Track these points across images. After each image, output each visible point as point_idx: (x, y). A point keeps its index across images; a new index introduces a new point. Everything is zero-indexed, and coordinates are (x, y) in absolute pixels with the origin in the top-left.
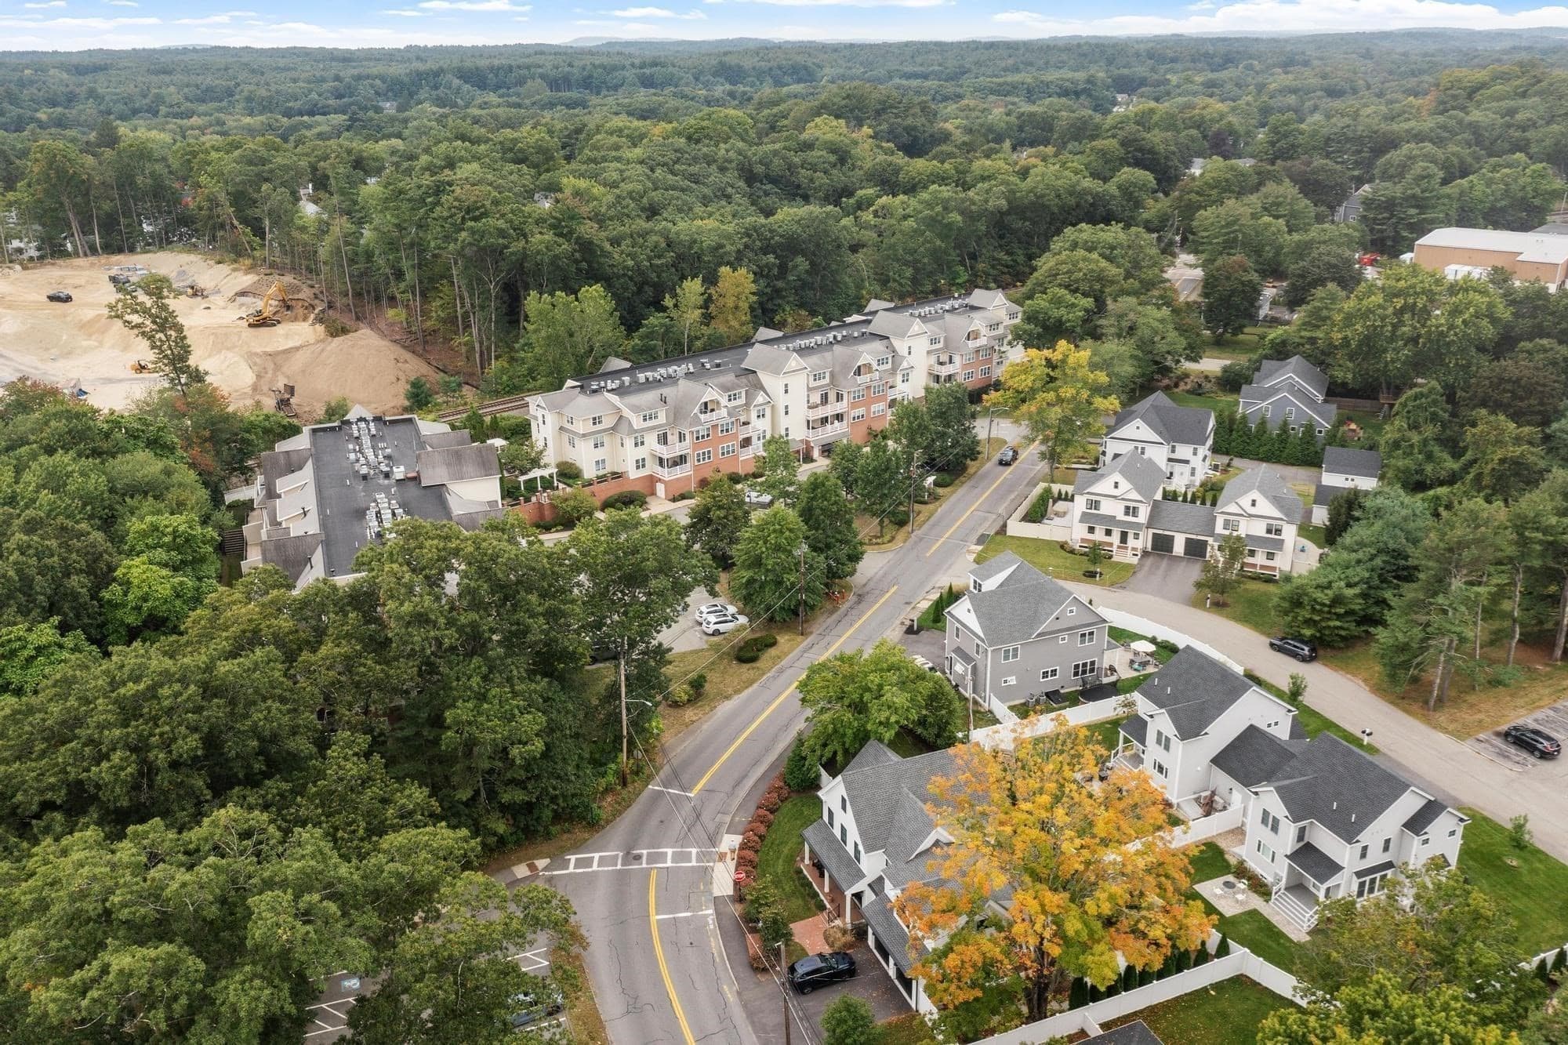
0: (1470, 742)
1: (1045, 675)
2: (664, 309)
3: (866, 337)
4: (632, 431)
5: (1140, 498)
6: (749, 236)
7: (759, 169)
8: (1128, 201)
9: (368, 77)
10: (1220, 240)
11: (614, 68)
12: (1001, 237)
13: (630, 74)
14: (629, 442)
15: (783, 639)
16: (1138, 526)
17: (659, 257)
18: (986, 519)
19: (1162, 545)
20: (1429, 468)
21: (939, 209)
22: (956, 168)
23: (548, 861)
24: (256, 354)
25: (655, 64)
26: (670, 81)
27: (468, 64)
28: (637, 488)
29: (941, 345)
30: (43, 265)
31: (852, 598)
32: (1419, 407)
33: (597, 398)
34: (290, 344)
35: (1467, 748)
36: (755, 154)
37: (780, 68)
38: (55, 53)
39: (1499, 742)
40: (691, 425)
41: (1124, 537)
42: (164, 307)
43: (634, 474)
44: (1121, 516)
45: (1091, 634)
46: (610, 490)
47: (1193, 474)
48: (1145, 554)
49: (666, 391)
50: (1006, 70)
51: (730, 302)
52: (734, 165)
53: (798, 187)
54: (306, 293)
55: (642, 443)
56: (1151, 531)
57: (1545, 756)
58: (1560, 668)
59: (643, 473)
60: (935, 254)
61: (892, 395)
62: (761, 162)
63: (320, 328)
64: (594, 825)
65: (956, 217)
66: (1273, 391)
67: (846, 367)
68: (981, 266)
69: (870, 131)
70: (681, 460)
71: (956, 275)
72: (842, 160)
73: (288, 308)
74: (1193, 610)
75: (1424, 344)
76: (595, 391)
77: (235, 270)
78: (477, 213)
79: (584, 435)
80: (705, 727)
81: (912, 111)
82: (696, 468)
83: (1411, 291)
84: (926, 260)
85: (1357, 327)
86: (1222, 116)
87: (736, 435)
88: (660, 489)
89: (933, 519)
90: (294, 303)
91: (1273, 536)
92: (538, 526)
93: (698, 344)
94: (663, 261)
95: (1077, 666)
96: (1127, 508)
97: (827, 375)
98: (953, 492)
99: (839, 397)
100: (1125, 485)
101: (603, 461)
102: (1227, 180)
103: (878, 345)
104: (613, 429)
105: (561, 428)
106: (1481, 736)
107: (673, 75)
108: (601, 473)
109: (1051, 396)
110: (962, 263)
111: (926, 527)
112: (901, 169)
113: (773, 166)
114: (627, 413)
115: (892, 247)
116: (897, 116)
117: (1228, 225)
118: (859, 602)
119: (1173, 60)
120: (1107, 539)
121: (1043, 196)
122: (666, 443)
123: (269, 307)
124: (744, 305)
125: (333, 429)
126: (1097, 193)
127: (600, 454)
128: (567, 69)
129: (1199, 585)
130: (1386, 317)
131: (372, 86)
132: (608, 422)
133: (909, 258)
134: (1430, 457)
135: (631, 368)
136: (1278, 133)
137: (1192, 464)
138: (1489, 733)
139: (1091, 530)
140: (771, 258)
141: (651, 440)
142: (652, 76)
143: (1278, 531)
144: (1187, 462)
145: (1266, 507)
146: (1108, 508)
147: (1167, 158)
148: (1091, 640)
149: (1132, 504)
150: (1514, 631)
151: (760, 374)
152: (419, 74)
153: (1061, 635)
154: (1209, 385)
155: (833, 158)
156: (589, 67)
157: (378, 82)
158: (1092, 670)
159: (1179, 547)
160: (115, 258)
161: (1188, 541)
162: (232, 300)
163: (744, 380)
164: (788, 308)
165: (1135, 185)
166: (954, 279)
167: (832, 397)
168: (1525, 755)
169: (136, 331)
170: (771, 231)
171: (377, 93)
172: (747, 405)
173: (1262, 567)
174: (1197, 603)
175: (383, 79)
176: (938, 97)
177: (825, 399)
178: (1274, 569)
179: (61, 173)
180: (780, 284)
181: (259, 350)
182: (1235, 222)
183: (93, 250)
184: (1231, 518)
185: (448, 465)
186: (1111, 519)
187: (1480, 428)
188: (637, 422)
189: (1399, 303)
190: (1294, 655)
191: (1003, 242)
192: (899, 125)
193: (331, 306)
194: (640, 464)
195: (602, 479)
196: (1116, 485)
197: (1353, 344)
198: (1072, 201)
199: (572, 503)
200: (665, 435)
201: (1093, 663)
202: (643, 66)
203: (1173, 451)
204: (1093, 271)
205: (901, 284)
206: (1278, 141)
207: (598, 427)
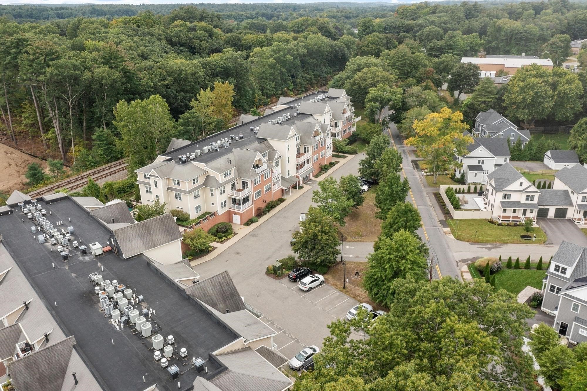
2: (192, 108)
4: (217, 185)
7: (176, 39)
14: (217, 192)
21: (281, 53)
37: (120, 11)
40: (252, 176)
41: (524, 213)
43: (221, 211)
44: (523, 201)
46: (207, 225)
49: (229, 157)
51: (223, 101)
55: (224, 192)
59: (226, 209)
61: (326, 146)
67: (306, 132)
68: (298, 81)
70: (246, 200)
78: (54, 56)
79: (187, 192)
81: (214, 19)
82: (255, 202)
84: (279, 78)
87: (271, 179)
88: (236, 219)
93: (212, 126)
96: (528, 196)
97: (300, 138)
99: (306, 150)
100: (527, 184)
101: (201, 206)
104: (205, 185)
105: (169, 188)
108: (200, 214)
110: (290, 79)
114: (212, 173)
115: (264, 72)
120: (514, 215)
121: (320, 47)
122: (235, 190)
124: (230, 103)
125: (5, 213)
127: (198, 202)
132: (201, 181)
135: (192, 144)
139: (505, 211)
141: (228, 188)
146: (515, 198)
147: (335, 35)
149: (530, 194)
151: (270, 141)
155: (207, 35)
156: (30, 10)
159: (551, 213)
161: (557, 210)
163: (264, 145)
167: (302, 150)
172: (270, 160)
185: (141, 236)
186: (518, 204)
188: (221, 179)
194: (223, 205)
196: (521, 184)
199: (198, 240)
200: (235, 184)
205: (270, 90)
206: (366, 29)
207: (197, 185)
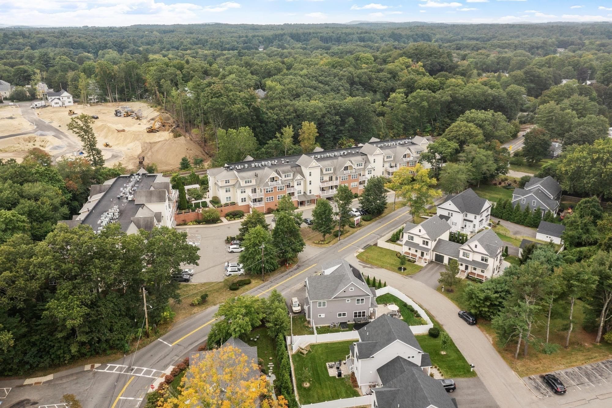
0: (526, 378)
1: (340, 315)
2: (276, 137)
3: (357, 154)
4: (240, 187)
5: (428, 238)
6: (330, 108)
8: (511, 99)
9: (258, 36)
10: (545, 119)
11: (350, 34)
12: (449, 112)
13: (355, 37)
14: (239, 191)
15: (254, 282)
16: (428, 250)
17: (290, 115)
18: (375, 237)
19: (439, 259)
20: (584, 237)
21: (418, 100)
22: (440, 82)
23: (100, 365)
24: (147, 143)
25: (366, 33)
26: (371, 40)
27: (294, 32)
28: (242, 209)
29: (392, 159)
30: (97, 105)
31: (295, 267)
32: (586, 207)
33: (231, 173)
34: (160, 140)
35: (521, 381)
36: (355, 73)
38: (164, 25)
39: (539, 381)
40: (264, 186)
41: (422, 254)
42: (88, 127)
43: (240, 204)
44: (421, 245)
45: (362, 300)
46: (230, 209)
47: (474, 227)
48: (431, 262)
49: (258, 172)
50: (512, 37)
51: (306, 136)
52: (346, 77)
53: (373, 87)
54: (171, 120)
55: (245, 192)
56: (435, 253)
57: (557, 392)
58: (597, 347)
59: (244, 204)
60: (416, 118)
61: (361, 179)
62: (358, 77)
63: (172, 134)
64: (127, 352)
65: (425, 104)
66: (530, 191)
67: (341, 166)
68: (437, 124)
69: (422, 64)
70: (260, 200)
71: (426, 127)
72: (394, 77)
73: (164, 126)
74: (436, 292)
75: (605, 176)
76: (231, 169)
77: (155, 110)
78: (218, 95)
79: (221, 187)
80: (197, 316)
82: (266, 204)
83: (602, 151)
84: (410, 121)
85: (572, 166)
86: (591, 60)
87: (285, 191)
89: (353, 235)
90: (166, 124)
91: (484, 262)
92: (196, 222)
94: (290, 117)
95: (356, 313)
96: (424, 241)
97: (332, 169)
98: (369, 224)
99: (337, 179)
100: (423, 232)
101: (230, 198)
102: (563, 92)
103: (359, 158)
104: (234, 185)
106: (533, 376)
107: (372, 37)
108: (227, 202)
109: (410, 187)
110: (429, 122)
111: (347, 239)
112: (416, 81)
113: (363, 79)
114: (240, 179)
115: (396, 115)
116: (435, 57)
117: (549, 112)
118: (298, 268)
119: (592, 34)
120: (415, 253)
121: (468, 96)
122: (255, 192)
123: (157, 125)
124: (312, 137)
125: (126, 177)
126: (495, 96)
127: (228, 195)
128: (331, 34)
129: (440, 281)
130: (587, 162)
131: (258, 39)
132: (231, 183)
133: (403, 119)
134: (588, 231)
135: (252, 161)
136: (607, 70)
137: (474, 223)
138: (538, 375)
139: (410, 249)
140: (337, 118)
141: (249, 191)
142: (364, 37)
143: (486, 260)
144: (472, 221)
145: (480, 249)
146: (416, 240)
148: (362, 302)
149: (426, 240)
150: (570, 327)
151: (303, 168)
152: (276, 35)
153: (347, 299)
154: (515, 185)
157: (260, 38)
158: (364, 316)
159: (446, 261)
160: (122, 103)
161: (450, 259)
162: (149, 122)
163: (294, 169)
164: (344, 138)
165: (515, 92)
166: (425, 129)
167: (334, 178)
168: (549, 390)
169: (78, 135)
170: (340, 106)
171: (260, 42)
172: (293, 179)
173: (478, 275)
174: (439, 289)
175: (263, 37)
176: (475, 48)
177: (331, 179)
178: (482, 276)
179: (105, 72)
180: (342, 128)
181: (148, 141)
182: (552, 111)
183: (115, 100)
184: (466, 252)
185: (146, 197)
186: (418, 245)
187: (605, 221)
188: (243, 184)
189: (595, 156)
190: (466, 321)
191: (449, 114)
192: (436, 62)
193: (178, 126)
194: (244, 200)
195: (226, 205)
196: (420, 231)
197: (569, 174)
198: (483, 99)
199: (208, 214)
200: (255, 189)
201: (364, 312)
202: (361, 33)
203: (466, 216)
204: (467, 131)
207: (228, 184)
